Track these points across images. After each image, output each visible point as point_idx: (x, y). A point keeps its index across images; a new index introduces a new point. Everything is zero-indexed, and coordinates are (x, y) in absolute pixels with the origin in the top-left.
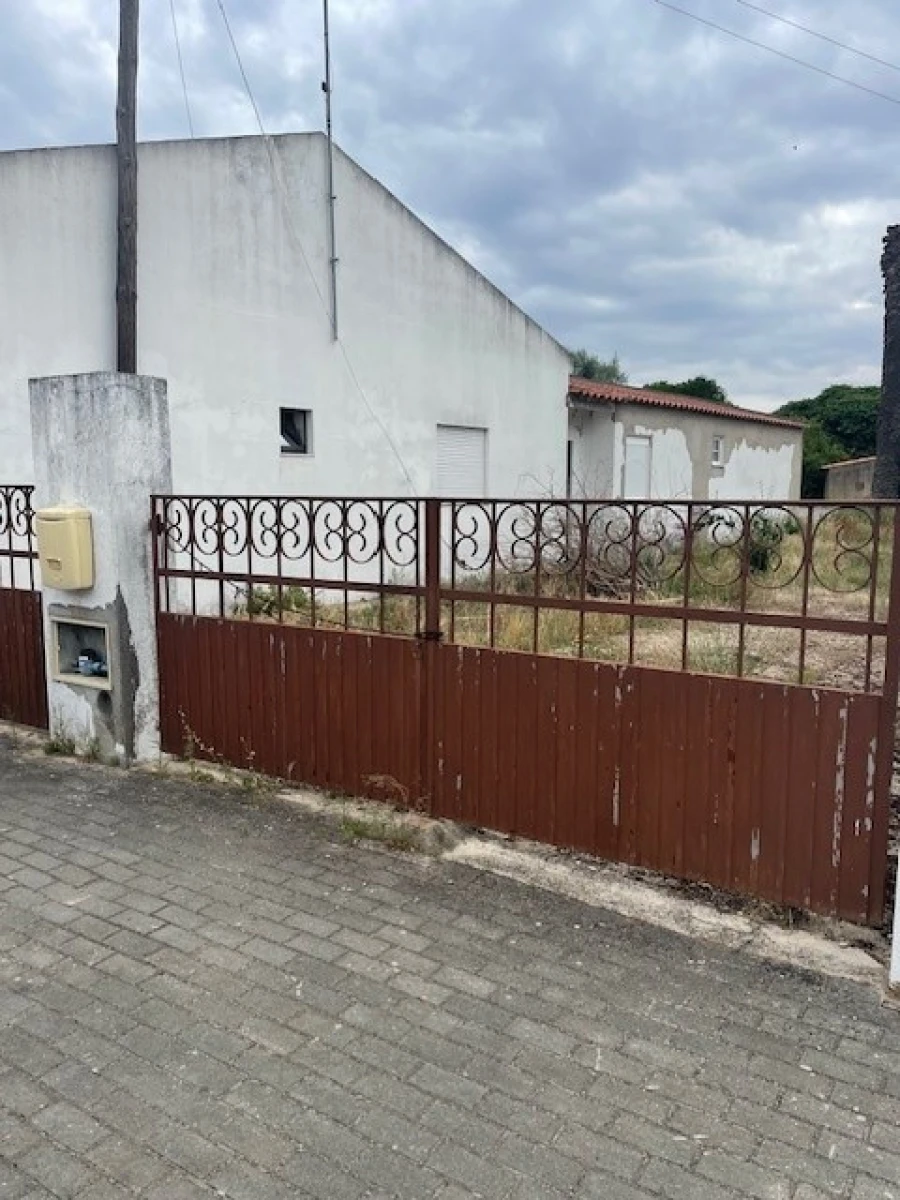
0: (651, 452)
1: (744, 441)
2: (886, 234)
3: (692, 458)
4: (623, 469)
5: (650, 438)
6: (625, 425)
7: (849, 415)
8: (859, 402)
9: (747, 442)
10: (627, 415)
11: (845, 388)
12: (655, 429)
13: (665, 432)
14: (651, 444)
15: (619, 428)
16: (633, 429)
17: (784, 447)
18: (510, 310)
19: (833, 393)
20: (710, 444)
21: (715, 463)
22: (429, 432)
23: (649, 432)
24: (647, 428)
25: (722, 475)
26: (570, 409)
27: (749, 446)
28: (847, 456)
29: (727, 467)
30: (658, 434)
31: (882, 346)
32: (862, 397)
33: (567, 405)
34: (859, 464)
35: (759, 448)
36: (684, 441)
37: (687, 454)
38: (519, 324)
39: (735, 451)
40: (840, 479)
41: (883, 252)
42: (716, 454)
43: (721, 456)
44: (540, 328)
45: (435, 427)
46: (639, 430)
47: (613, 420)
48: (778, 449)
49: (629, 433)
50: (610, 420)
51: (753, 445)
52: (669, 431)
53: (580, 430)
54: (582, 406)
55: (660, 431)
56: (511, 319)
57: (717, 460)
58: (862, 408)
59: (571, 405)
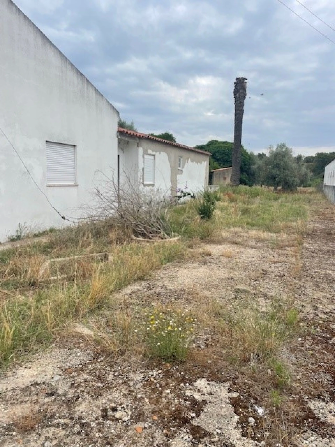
0: (155, 162)
1: (190, 160)
2: (235, 81)
3: (171, 166)
4: (143, 169)
5: (154, 156)
6: (144, 149)
7: (218, 151)
8: (222, 147)
9: (191, 160)
10: (145, 144)
11: (216, 141)
12: (156, 152)
13: (160, 154)
14: (154, 159)
15: (141, 150)
16: (147, 151)
17: (203, 162)
18: (87, 85)
19: (212, 143)
20: (177, 160)
21: (179, 168)
22: (42, 145)
23: (154, 153)
24: (153, 151)
25: (182, 173)
26: (118, 139)
27: (191, 161)
28: (219, 167)
29: (183, 170)
30: (157, 154)
31: (234, 125)
32: (222, 145)
33: (117, 137)
34: (225, 170)
35: (194, 162)
36: (168, 158)
37: (168, 163)
38: (92, 93)
39: (186, 163)
40: (218, 175)
41: (234, 88)
42: (180, 164)
43: (181, 165)
44: (102, 96)
45: (45, 142)
46: (150, 152)
47: (138, 146)
48: (201, 163)
49: (145, 153)
50: (136, 146)
51: (192, 161)
52: (162, 153)
53: (123, 150)
54: (124, 138)
55: (158, 153)
56: (87, 89)
57: (180, 167)
58: (223, 149)
59: (119, 137)
